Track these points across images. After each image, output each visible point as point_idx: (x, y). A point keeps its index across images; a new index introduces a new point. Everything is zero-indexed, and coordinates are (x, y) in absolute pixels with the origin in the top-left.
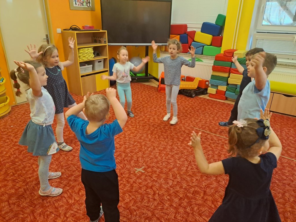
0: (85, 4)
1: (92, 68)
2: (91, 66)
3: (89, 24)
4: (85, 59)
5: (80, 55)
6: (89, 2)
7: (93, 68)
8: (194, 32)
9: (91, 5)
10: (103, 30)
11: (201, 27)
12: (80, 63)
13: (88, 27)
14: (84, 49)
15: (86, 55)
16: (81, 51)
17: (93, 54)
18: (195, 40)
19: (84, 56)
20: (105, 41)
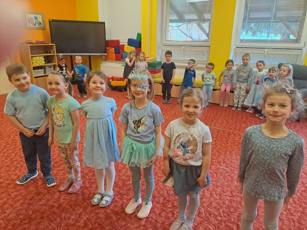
0: (37, 25)
1: (43, 72)
2: (43, 70)
3: (41, 39)
4: (37, 65)
5: (33, 61)
6: (41, 24)
7: (45, 72)
8: (124, 45)
9: (42, 26)
10: (52, 43)
11: (127, 42)
12: (33, 67)
13: (40, 41)
14: (36, 57)
15: (37, 61)
16: (34, 59)
17: (44, 61)
18: (125, 51)
19: (36, 63)
20: (54, 52)
